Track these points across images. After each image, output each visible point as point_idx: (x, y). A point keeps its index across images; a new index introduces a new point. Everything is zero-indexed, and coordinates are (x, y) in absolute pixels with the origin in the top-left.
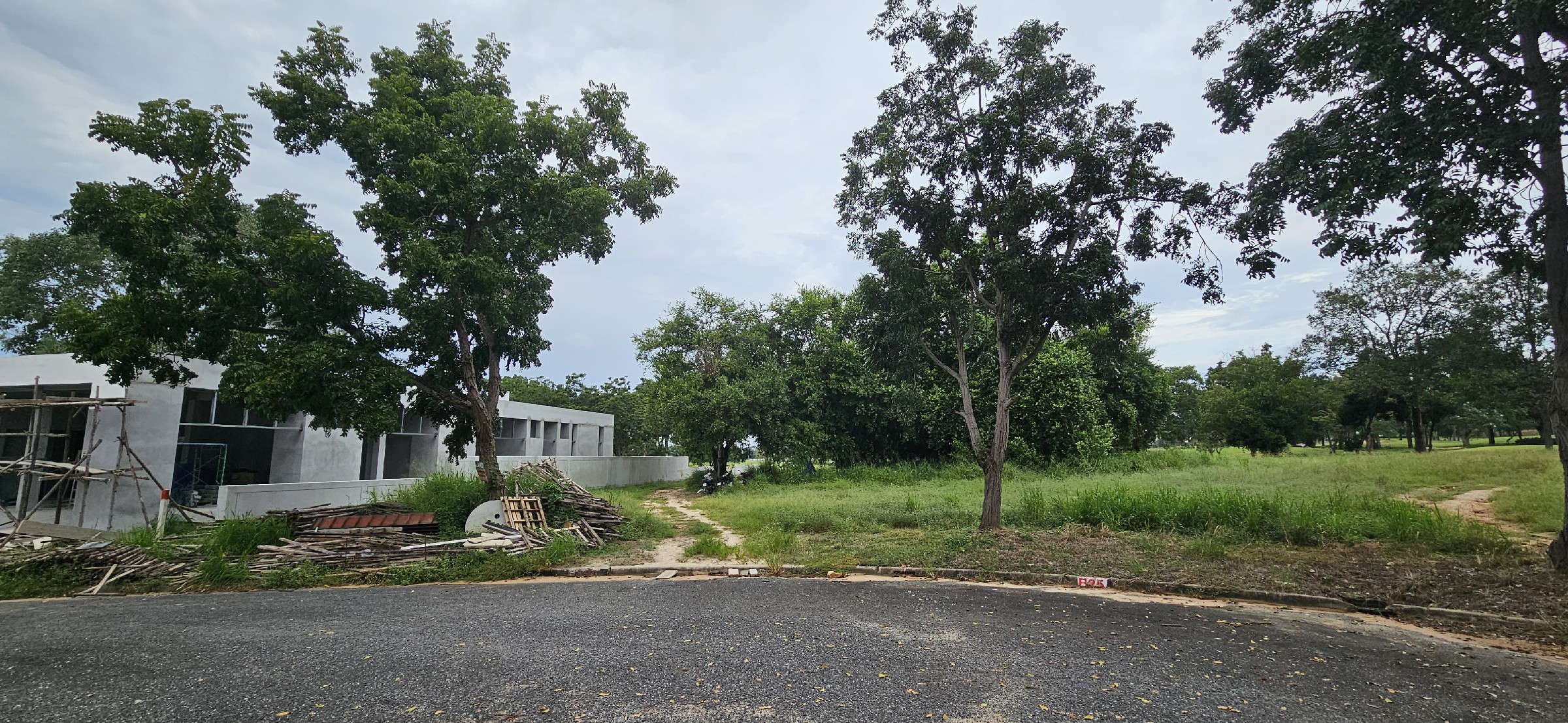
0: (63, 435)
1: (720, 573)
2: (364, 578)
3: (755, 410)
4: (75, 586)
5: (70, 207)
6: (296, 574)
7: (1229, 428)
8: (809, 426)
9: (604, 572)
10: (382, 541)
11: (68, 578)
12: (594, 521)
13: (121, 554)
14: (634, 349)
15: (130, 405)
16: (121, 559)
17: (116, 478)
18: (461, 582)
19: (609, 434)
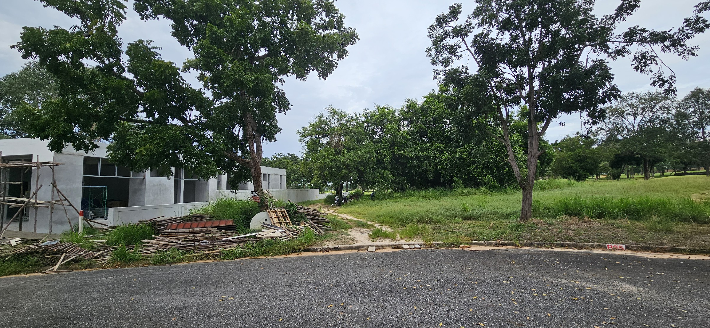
0: (19, 183)
1: (398, 247)
2: (207, 256)
3: (361, 165)
4: (42, 267)
5: (20, 41)
6: (168, 255)
7: (563, 170)
8: (386, 172)
9: (335, 249)
10: (210, 235)
11: (37, 262)
12: (316, 221)
13: (66, 247)
14: (298, 137)
15: (56, 165)
16: (67, 250)
17: (51, 206)
18: (262, 257)
19: (284, 178)
